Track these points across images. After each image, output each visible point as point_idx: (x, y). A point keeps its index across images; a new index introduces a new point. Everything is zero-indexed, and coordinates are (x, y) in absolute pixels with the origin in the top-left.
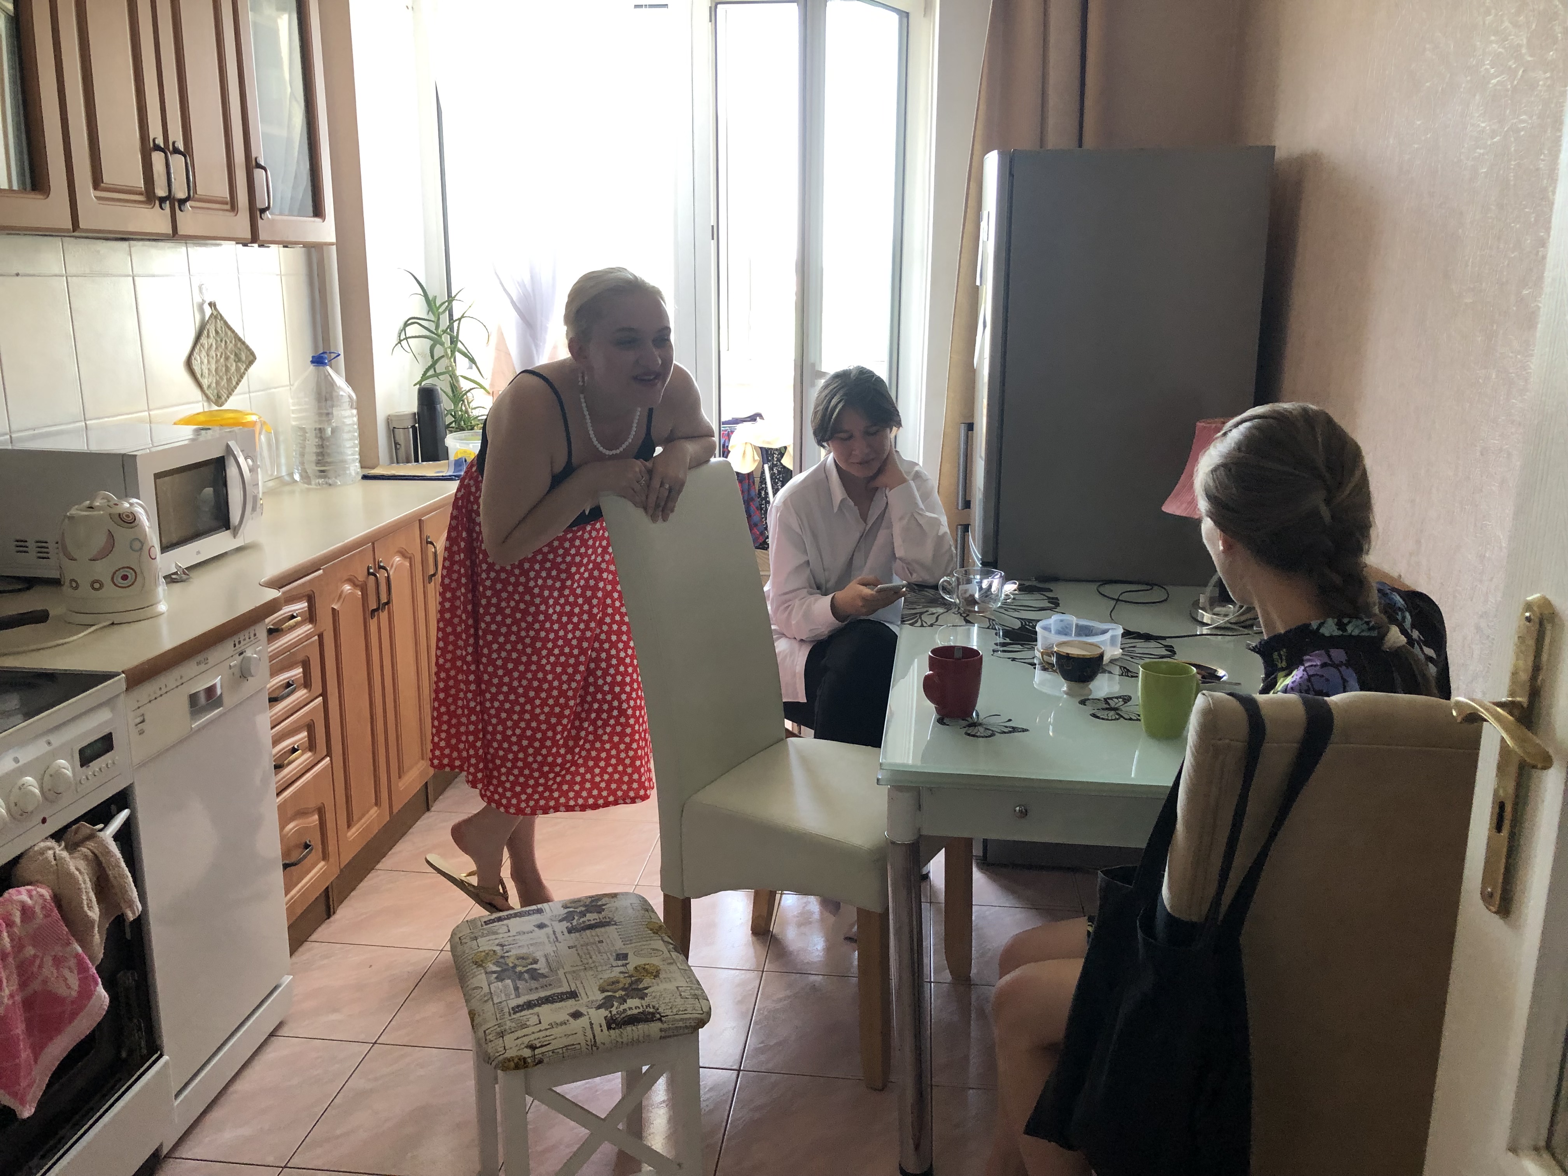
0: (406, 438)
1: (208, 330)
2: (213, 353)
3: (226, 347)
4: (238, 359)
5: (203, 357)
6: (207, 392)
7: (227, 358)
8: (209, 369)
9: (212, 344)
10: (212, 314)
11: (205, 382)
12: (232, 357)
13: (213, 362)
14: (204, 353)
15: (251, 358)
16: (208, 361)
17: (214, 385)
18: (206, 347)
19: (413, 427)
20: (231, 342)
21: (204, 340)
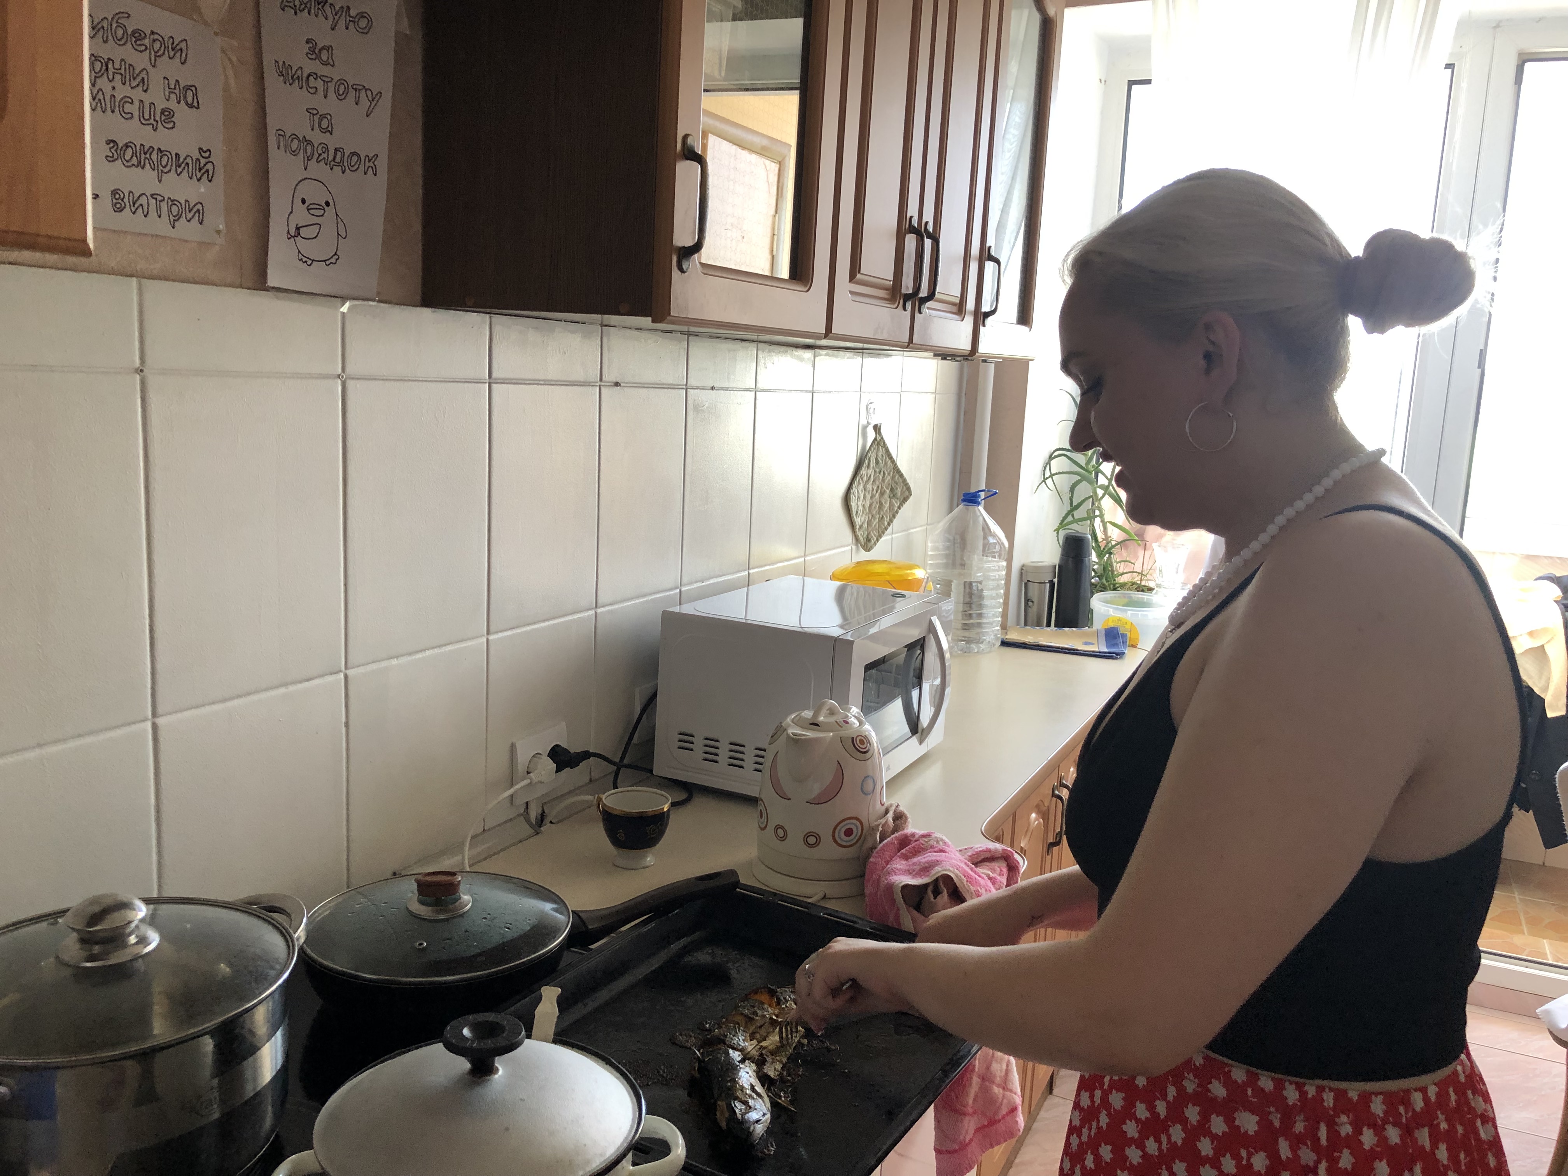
0: (1041, 595)
1: (869, 459)
2: (869, 486)
3: (883, 480)
4: (893, 495)
5: (860, 492)
6: (858, 533)
7: (882, 494)
8: (863, 506)
9: (870, 476)
10: (875, 439)
11: (858, 521)
12: (888, 491)
13: (868, 496)
14: (861, 487)
15: (907, 493)
16: (864, 495)
17: (865, 525)
18: (865, 479)
19: (1052, 583)
20: (889, 474)
21: (863, 471)
